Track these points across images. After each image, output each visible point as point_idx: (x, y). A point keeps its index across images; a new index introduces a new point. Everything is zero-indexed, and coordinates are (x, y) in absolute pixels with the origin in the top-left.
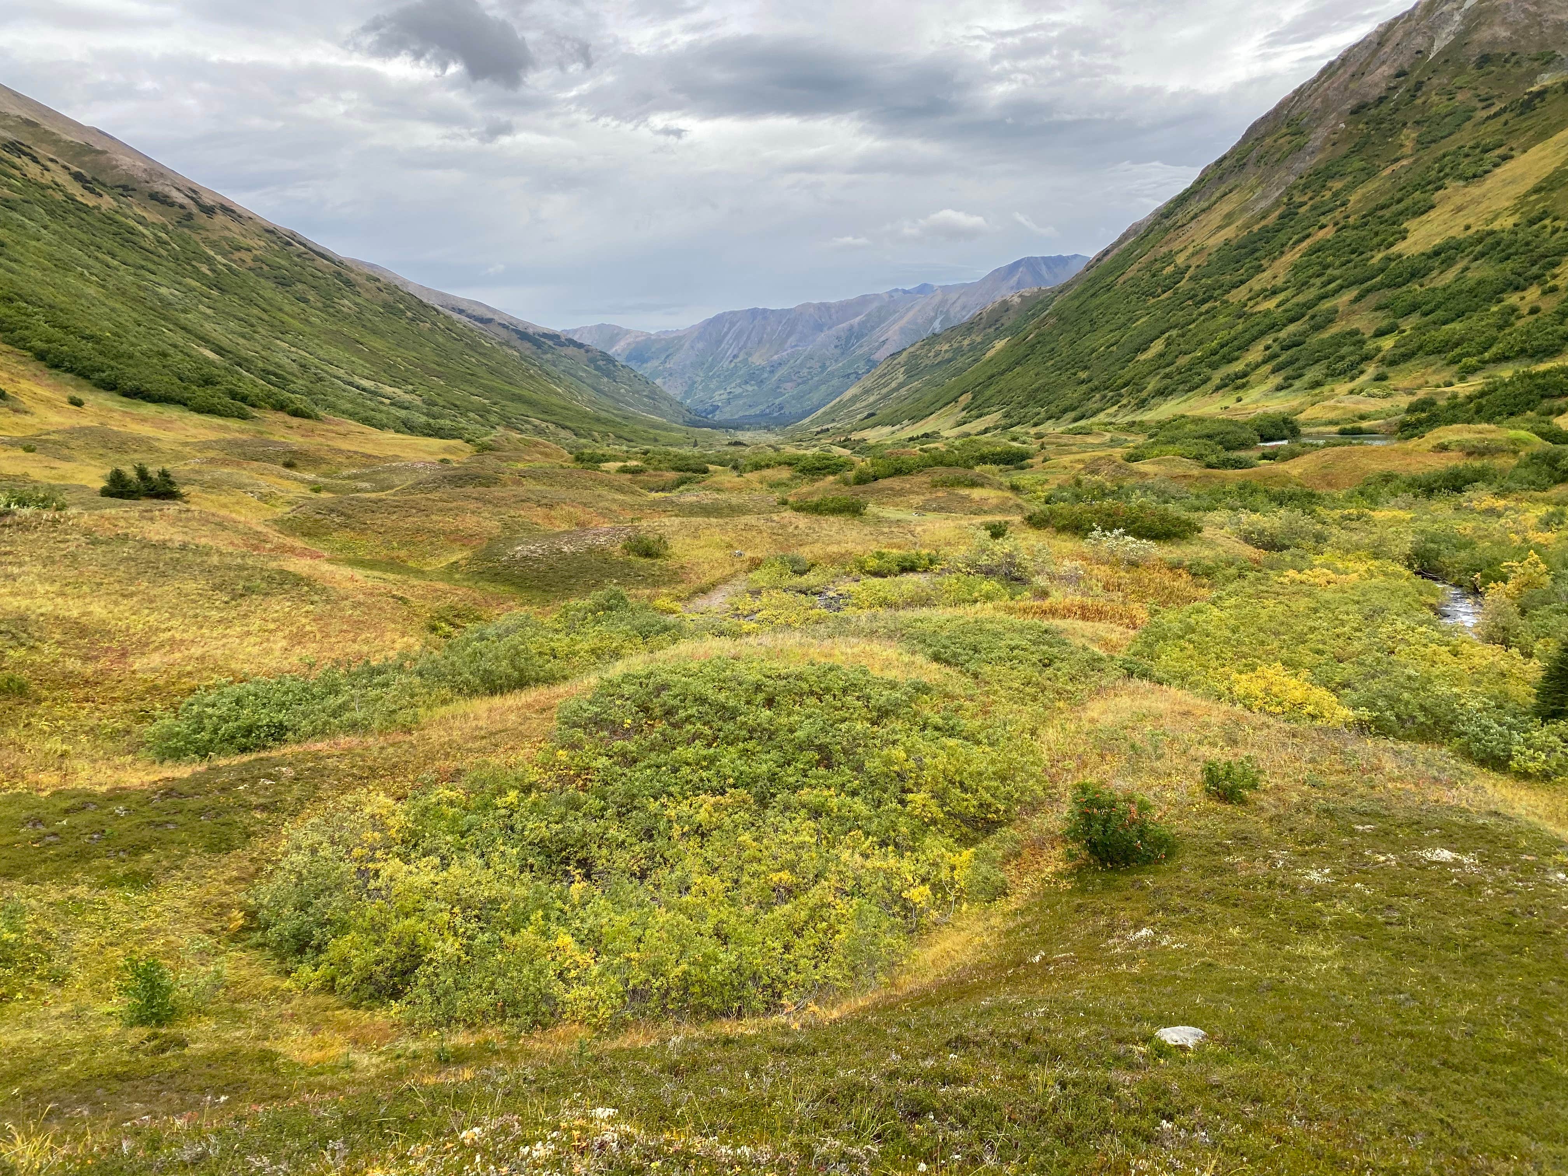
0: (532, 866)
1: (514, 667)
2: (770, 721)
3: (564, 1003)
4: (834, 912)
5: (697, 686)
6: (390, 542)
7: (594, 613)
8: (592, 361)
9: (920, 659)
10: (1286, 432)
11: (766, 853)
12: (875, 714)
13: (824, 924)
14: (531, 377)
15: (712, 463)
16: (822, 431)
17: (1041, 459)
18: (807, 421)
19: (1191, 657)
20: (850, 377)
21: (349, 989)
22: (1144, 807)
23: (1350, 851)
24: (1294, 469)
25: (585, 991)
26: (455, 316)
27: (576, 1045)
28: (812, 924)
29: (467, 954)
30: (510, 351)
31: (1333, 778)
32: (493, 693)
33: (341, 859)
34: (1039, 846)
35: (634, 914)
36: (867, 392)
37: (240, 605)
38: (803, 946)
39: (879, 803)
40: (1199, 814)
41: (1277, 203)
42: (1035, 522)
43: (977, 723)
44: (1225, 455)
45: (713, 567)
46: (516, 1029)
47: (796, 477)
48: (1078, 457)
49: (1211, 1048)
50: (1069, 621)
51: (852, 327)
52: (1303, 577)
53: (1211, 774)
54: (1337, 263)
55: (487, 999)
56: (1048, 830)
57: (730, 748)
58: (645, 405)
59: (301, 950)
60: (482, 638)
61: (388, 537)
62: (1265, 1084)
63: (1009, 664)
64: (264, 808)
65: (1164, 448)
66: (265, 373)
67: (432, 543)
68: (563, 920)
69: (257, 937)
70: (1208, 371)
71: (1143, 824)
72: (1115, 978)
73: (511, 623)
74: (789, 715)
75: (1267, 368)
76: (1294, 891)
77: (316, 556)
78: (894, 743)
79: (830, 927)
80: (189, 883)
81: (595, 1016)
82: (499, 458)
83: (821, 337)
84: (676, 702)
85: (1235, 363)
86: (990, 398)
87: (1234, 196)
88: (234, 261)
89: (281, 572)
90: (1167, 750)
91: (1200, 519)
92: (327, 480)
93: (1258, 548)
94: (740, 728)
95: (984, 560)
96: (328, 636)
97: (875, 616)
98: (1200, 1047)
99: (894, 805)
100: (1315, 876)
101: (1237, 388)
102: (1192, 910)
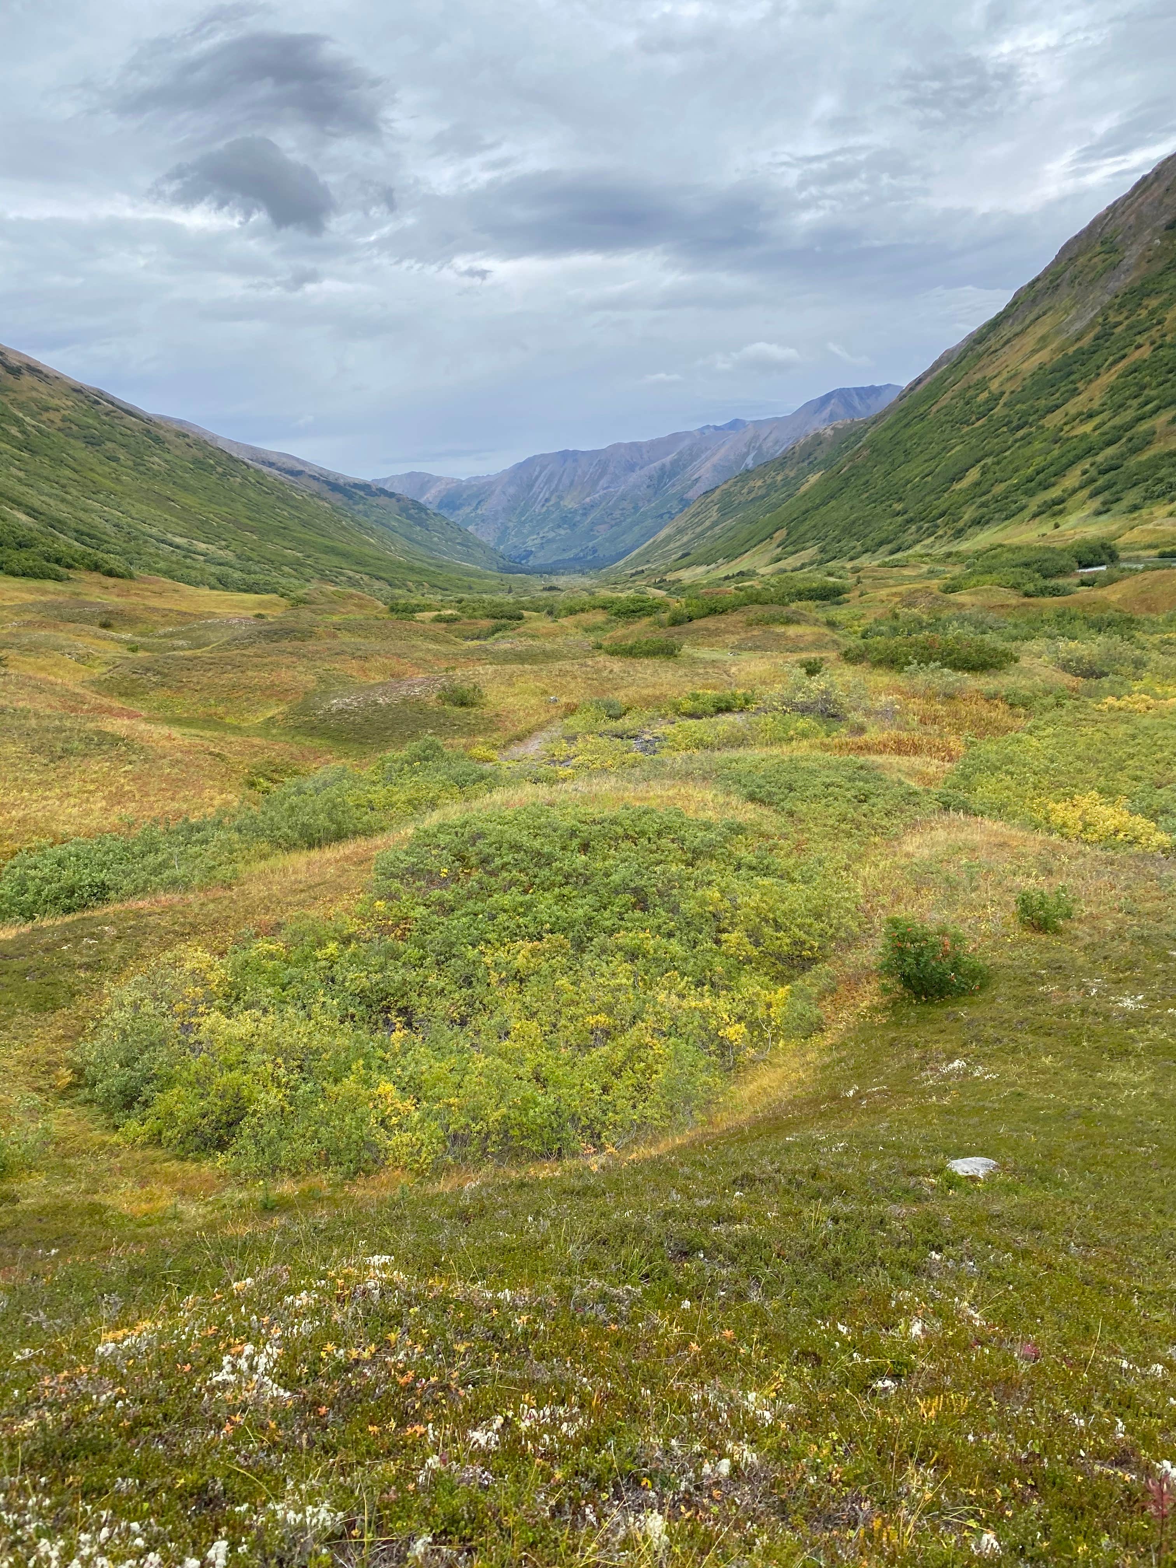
0: (353, 1016)
1: (331, 820)
2: (586, 867)
3: (386, 1150)
4: (651, 1052)
5: (512, 834)
6: (207, 699)
7: (410, 764)
8: (404, 510)
9: (734, 800)
10: (1104, 557)
11: (584, 996)
12: (689, 855)
13: (642, 1064)
14: (344, 528)
15: (527, 609)
16: (637, 573)
17: (858, 593)
18: (622, 562)
19: (1007, 788)
20: (663, 517)
21: (175, 1142)
22: (957, 939)
23: (1162, 977)
24: (1113, 594)
25: (406, 1137)
26: (266, 469)
27: (398, 1190)
28: (629, 1065)
29: (291, 1104)
30: (321, 503)
31: (1149, 905)
32: (311, 846)
33: (164, 1015)
34: (854, 982)
35: (453, 1060)
36: (681, 531)
37: (59, 767)
38: (622, 1087)
39: (696, 943)
40: (1013, 945)
41: (1092, 324)
42: (852, 657)
43: (792, 861)
44: (1042, 583)
45: (528, 714)
46: (340, 1177)
47: (610, 621)
48: (894, 590)
49: (1001, 1177)
50: (884, 756)
51: (664, 465)
52: (1122, 703)
53: (1025, 905)
54: (1154, 384)
55: (310, 1148)
56: (863, 965)
57: (546, 895)
58: (458, 552)
59: (128, 1106)
60: (300, 792)
61: (205, 694)
62: (1047, 1212)
63: (824, 801)
64: (87, 967)
65: (981, 578)
66: (80, 535)
67: (248, 699)
68: (384, 1067)
69: (85, 1093)
70: (1024, 500)
71: (957, 957)
72: (923, 1110)
73: (329, 777)
74: (604, 859)
75: (1085, 492)
76: (1107, 1018)
77: (131, 716)
78: (709, 883)
79: (649, 1067)
80: (17, 1043)
81: (417, 1161)
82: (313, 612)
83: (633, 478)
84: (492, 850)
85: (1052, 489)
86: (805, 534)
87: (1048, 319)
88: (44, 422)
89: (99, 733)
90: (982, 882)
91: (1017, 649)
92: (143, 640)
93: (1077, 676)
94: (556, 874)
95: (800, 697)
96: (147, 795)
97: (690, 758)
98: (990, 1176)
99: (710, 944)
100: (1128, 1003)
101: (1054, 515)
102: (1006, 1040)
